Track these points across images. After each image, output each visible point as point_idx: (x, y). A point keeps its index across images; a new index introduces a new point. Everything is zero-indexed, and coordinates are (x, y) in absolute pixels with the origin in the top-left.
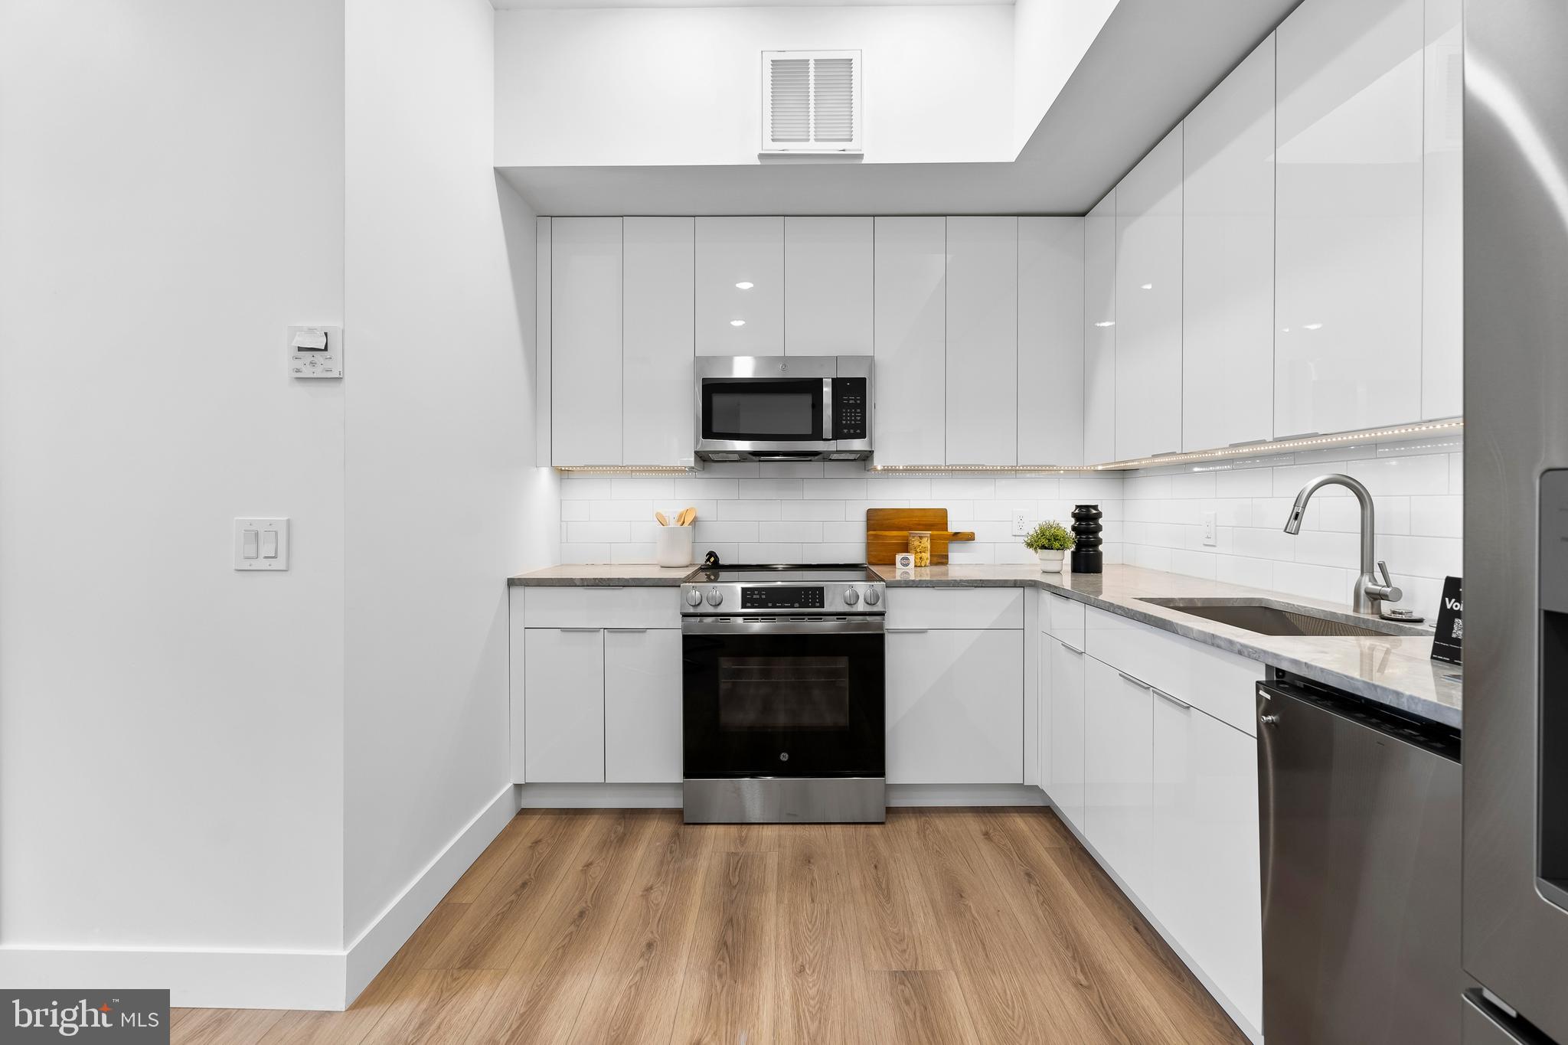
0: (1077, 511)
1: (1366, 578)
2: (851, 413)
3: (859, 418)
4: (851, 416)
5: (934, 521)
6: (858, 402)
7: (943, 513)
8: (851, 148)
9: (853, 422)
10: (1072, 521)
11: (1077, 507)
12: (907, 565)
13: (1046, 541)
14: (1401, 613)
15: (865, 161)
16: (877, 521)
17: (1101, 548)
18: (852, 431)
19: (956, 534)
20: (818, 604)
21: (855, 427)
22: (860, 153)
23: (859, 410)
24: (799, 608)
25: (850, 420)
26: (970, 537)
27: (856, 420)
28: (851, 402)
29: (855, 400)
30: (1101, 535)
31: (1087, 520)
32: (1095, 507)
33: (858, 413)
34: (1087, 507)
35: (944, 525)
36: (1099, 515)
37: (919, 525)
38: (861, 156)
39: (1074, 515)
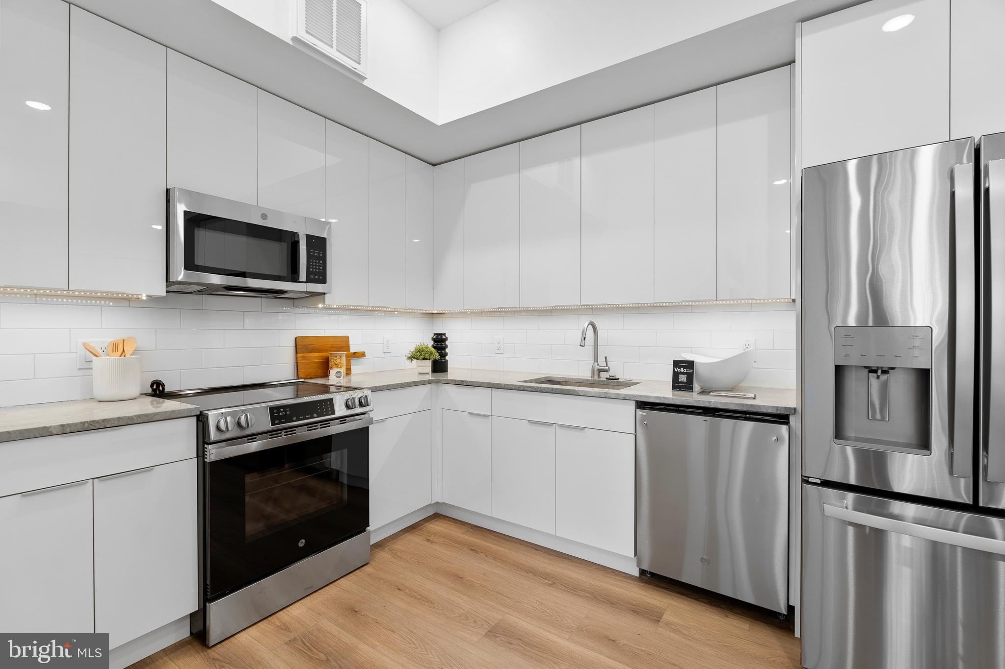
0: (435, 337)
1: (596, 364)
2: (316, 263)
3: (321, 268)
4: (316, 266)
5: (342, 344)
6: (321, 255)
7: (346, 339)
8: (360, 69)
9: (317, 270)
10: (432, 343)
11: (435, 334)
12: (340, 377)
13: (418, 355)
14: (613, 376)
15: (365, 83)
16: (302, 346)
17: (447, 358)
18: (316, 277)
19: (355, 353)
20: (330, 412)
21: (319, 274)
22: (364, 75)
23: (321, 262)
24: (317, 417)
25: (316, 269)
26: (363, 355)
27: (319, 269)
28: (316, 254)
29: (319, 253)
30: (447, 350)
31: (440, 342)
32: (444, 334)
33: (321, 264)
34: (441, 334)
35: (347, 348)
36: (446, 339)
37: (332, 347)
38: (363, 78)
39: (434, 339)
